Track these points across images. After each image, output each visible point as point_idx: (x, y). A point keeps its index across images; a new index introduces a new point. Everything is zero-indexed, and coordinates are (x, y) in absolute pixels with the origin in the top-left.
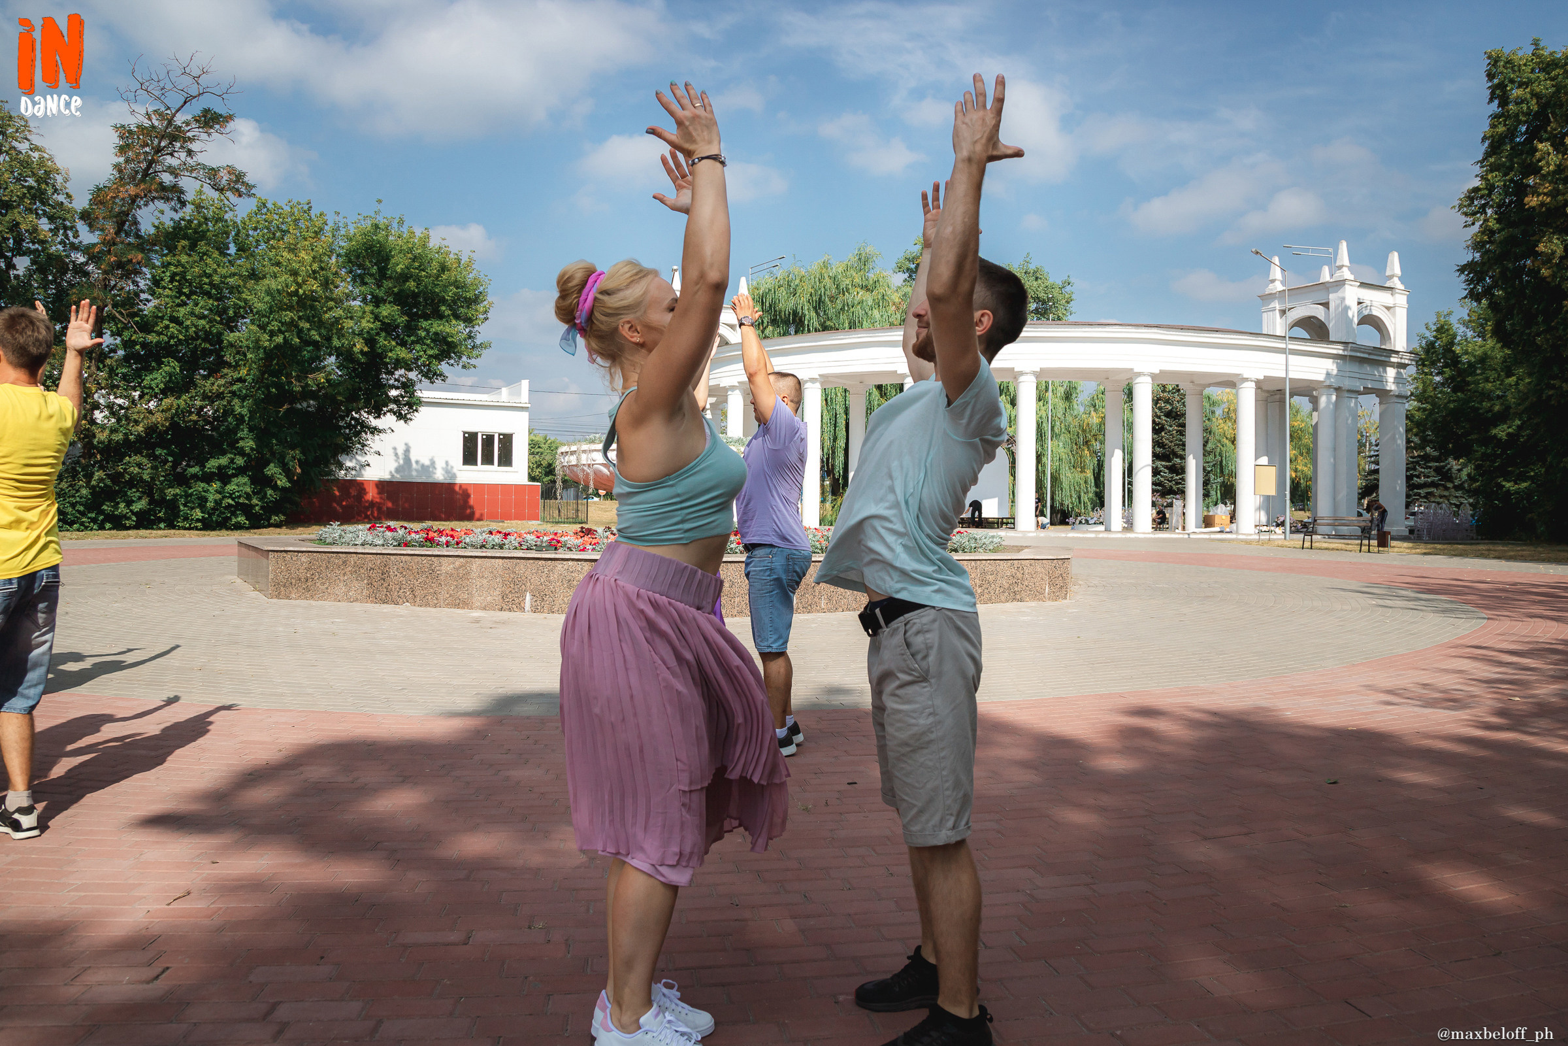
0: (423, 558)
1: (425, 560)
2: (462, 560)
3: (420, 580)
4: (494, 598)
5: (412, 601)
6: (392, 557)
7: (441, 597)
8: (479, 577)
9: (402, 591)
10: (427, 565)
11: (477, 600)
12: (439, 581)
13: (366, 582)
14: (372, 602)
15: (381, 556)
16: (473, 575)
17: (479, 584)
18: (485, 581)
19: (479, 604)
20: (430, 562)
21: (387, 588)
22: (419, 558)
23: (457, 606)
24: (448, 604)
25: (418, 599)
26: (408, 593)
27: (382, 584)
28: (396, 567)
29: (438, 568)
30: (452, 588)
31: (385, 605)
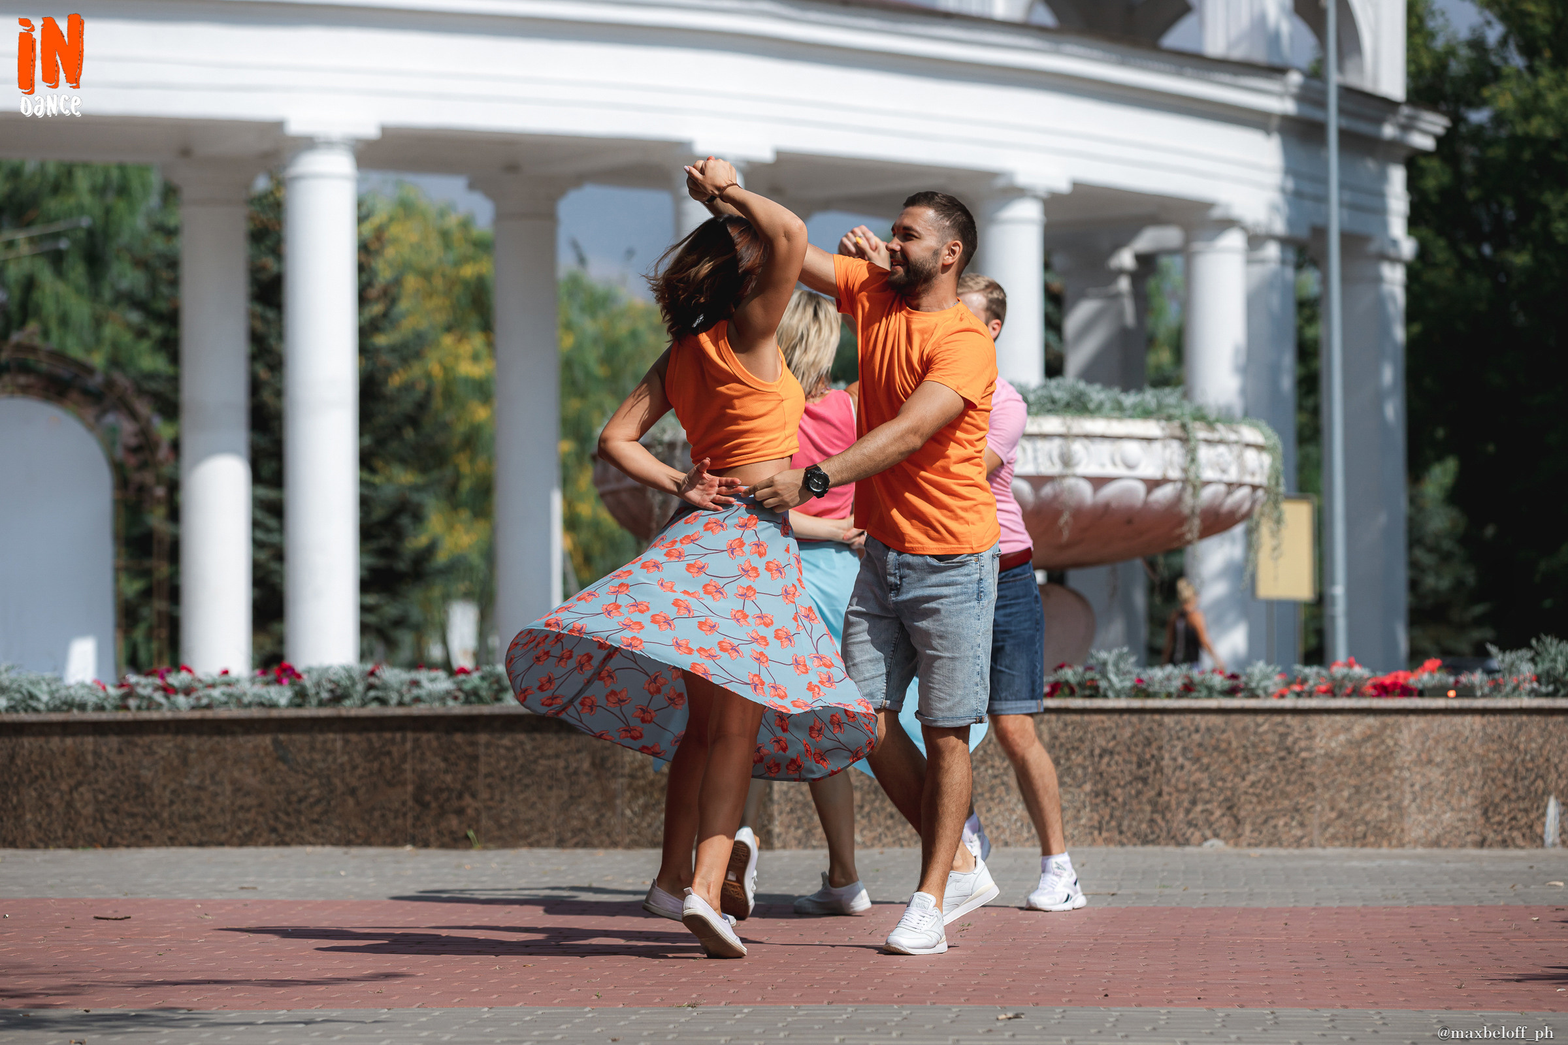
0: (1260, 719)
1: (1265, 724)
2: (1370, 720)
3: (1251, 778)
4: (1462, 814)
5: (1229, 833)
6: (1168, 720)
7: (1314, 820)
8: (1418, 762)
9: (1199, 808)
10: (1270, 736)
11: (1416, 825)
12: (1307, 779)
13: (1088, 787)
14: (1108, 841)
15: (1135, 719)
16: (1404, 758)
17: (1419, 781)
18: (1435, 774)
19: (1421, 832)
20: (1281, 729)
21: (1153, 803)
22: (1248, 719)
23: (1361, 840)
24: (1334, 837)
25: (1248, 828)
26: (1218, 813)
27: (1139, 793)
28: (1179, 745)
29: (1303, 744)
30: (1346, 794)
31: (1150, 849)
